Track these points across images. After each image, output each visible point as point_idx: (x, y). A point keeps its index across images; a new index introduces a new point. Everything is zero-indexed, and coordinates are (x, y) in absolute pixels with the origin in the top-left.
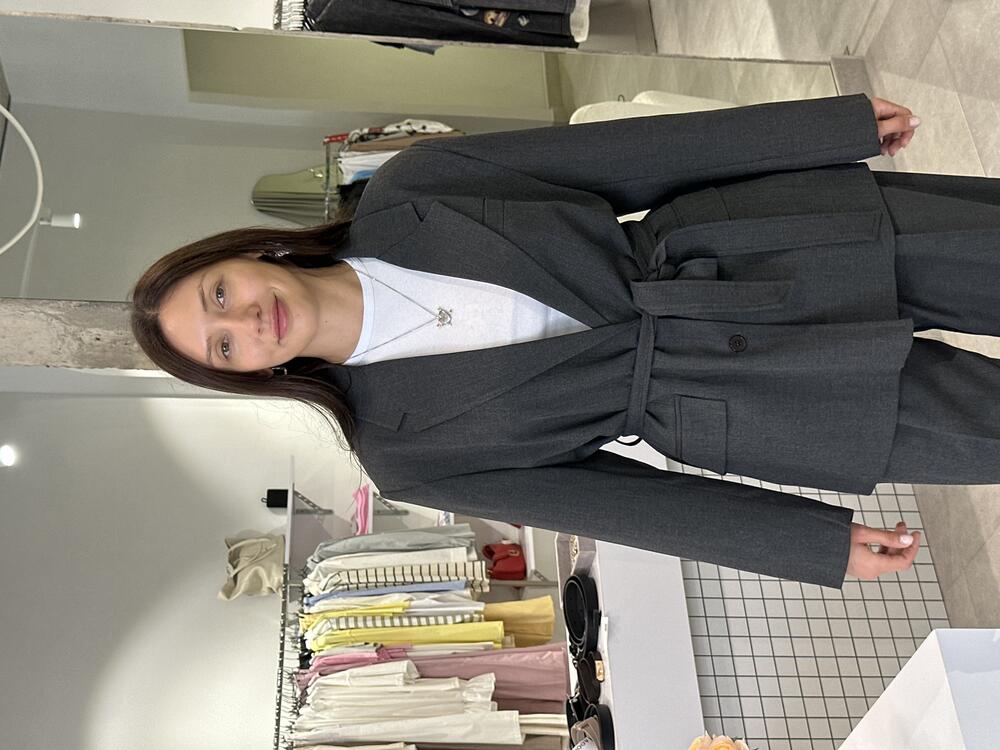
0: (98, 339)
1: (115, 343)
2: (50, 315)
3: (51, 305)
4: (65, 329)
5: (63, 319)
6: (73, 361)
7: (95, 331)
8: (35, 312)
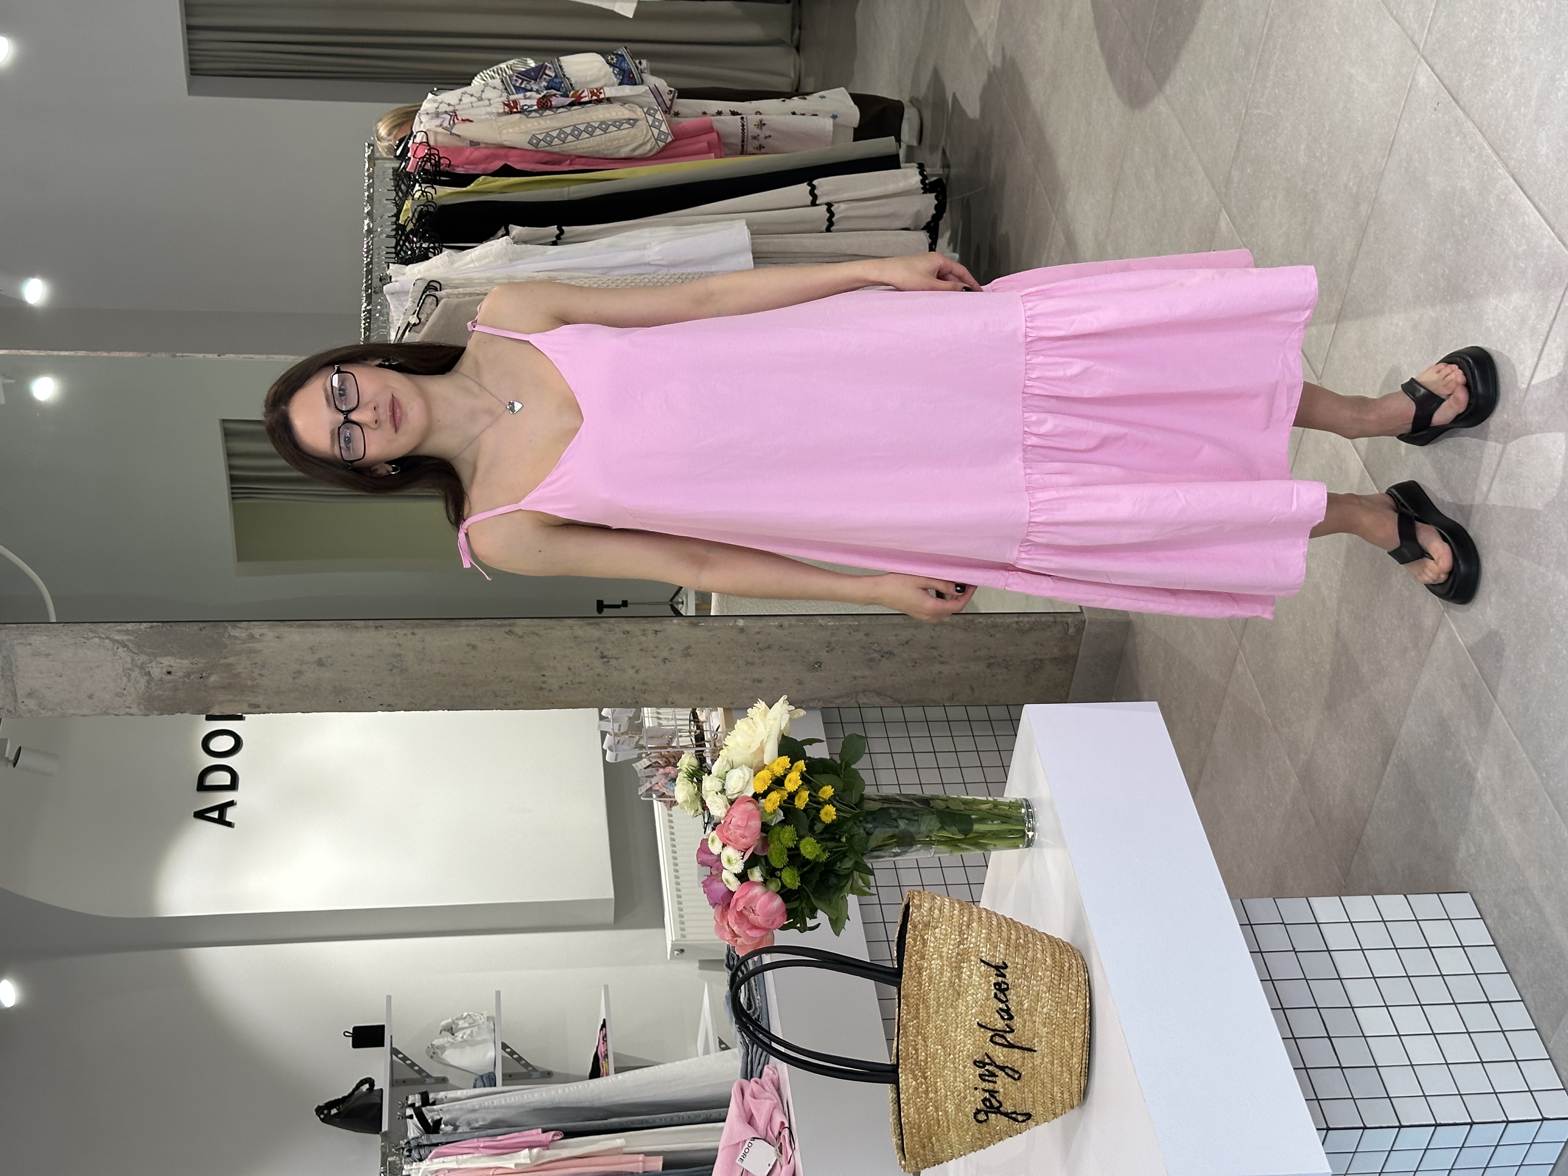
0: (169, 673)
1: (188, 678)
2: (117, 641)
3: (119, 627)
4: (133, 660)
5: (130, 645)
6: (139, 704)
7: (167, 661)
8: (100, 638)
